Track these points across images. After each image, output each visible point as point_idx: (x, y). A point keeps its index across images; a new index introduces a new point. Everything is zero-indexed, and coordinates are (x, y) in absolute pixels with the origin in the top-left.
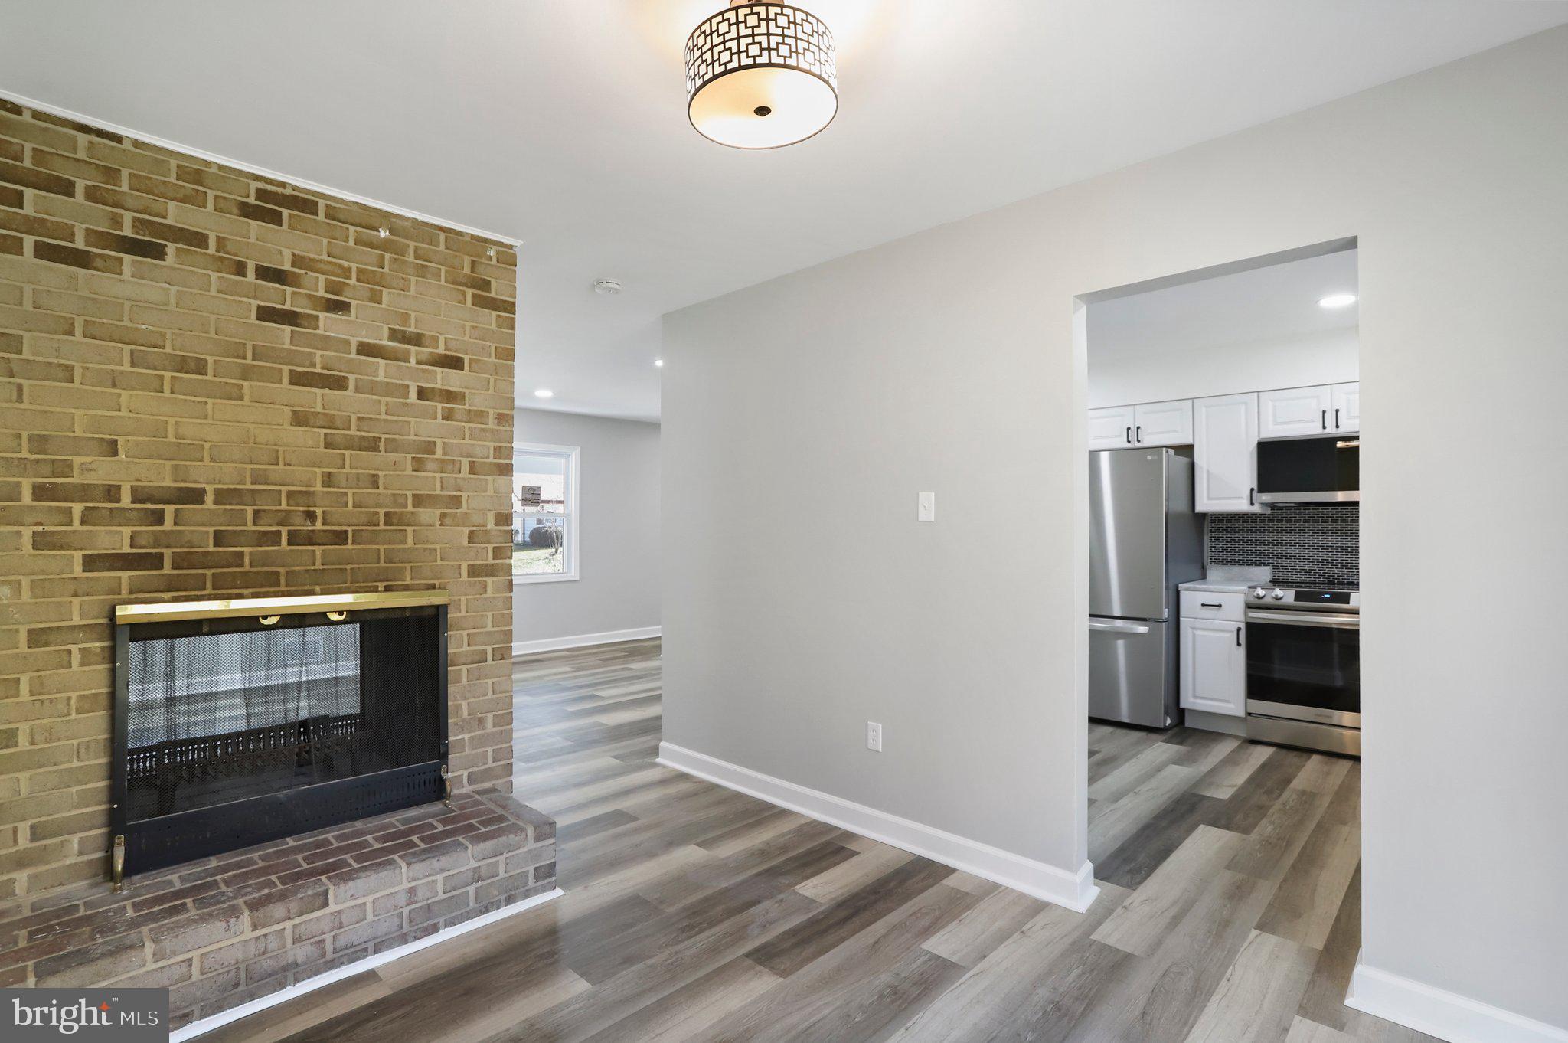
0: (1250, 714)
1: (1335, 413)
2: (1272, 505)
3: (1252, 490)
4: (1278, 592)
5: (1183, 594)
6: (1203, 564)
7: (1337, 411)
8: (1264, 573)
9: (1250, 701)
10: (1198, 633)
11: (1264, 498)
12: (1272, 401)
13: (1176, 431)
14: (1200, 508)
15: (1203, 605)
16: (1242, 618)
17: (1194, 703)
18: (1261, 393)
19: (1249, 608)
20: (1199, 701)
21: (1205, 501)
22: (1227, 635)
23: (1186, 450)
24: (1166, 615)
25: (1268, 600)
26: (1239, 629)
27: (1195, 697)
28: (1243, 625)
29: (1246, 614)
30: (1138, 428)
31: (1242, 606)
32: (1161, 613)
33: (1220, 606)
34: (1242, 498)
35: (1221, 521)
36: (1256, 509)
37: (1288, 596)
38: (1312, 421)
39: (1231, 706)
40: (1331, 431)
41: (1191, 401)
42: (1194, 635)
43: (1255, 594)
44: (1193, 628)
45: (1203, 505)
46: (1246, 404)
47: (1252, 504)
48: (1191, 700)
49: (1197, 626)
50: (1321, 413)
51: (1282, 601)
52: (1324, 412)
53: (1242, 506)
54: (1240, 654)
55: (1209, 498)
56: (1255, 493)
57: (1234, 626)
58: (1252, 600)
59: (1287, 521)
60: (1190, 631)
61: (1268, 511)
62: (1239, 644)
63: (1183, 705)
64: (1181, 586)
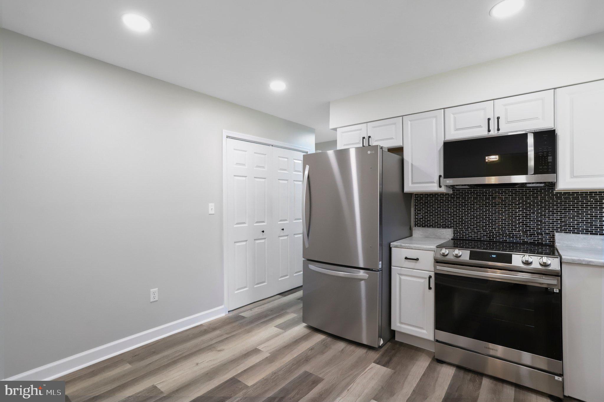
0: (437, 341)
1: (496, 120)
2: (453, 187)
3: (440, 176)
4: (457, 252)
5: (394, 250)
6: (410, 226)
7: (498, 118)
8: (447, 234)
9: (438, 331)
10: (403, 278)
11: (448, 182)
12: (453, 114)
13: (392, 138)
14: (407, 189)
15: (406, 258)
16: (433, 269)
17: (400, 327)
18: (445, 109)
19: (437, 262)
20: (403, 326)
21: (410, 184)
22: (422, 281)
23: (399, 151)
24: (380, 266)
25: (450, 257)
26: (430, 277)
27: (401, 323)
28: (432, 274)
29: (435, 267)
30: (369, 137)
31: (432, 261)
32: (377, 264)
33: (417, 259)
34: (433, 182)
35: (421, 198)
36: (443, 190)
37: (465, 255)
38: (480, 126)
39: (424, 331)
40: (494, 133)
41: (401, 117)
42: (400, 279)
43: (441, 253)
44: (400, 274)
45: (409, 187)
46: (436, 117)
47: (440, 186)
48: (398, 324)
49: (403, 273)
50: (487, 121)
51: (461, 258)
52: (489, 119)
53: (434, 188)
54: (431, 295)
55: (413, 183)
56: (442, 179)
57: (427, 274)
58: (439, 257)
59: (463, 199)
60: (398, 276)
61: (451, 192)
62: (430, 288)
63: (393, 328)
64: (393, 244)
